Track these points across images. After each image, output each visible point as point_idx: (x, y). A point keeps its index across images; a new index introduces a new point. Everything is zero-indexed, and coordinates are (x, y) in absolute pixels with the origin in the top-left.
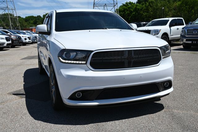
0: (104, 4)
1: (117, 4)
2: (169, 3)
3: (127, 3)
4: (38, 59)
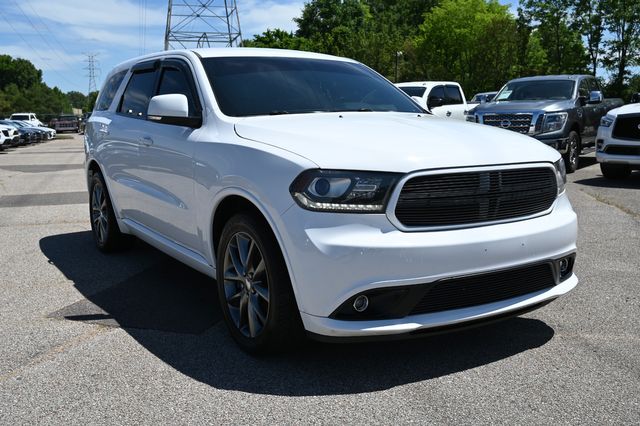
0: (201, 35)
1: (240, 34)
2: (391, 39)
3: (268, 34)
4: (88, 205)
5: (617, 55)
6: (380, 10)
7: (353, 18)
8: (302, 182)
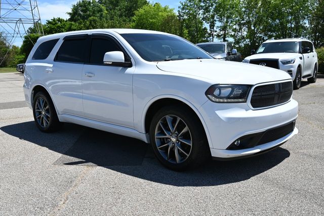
0: (18, 20)
3: (54, 20)
5: (222, 33)
6: (111, 9)
7: (98, 13)
8: (211, 90)
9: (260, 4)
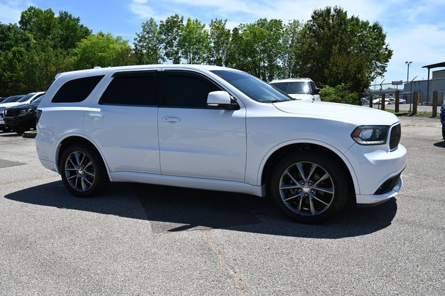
6: (40, 38)
7: (23, 42)
8: (356, 132)
9: (231, 39)
